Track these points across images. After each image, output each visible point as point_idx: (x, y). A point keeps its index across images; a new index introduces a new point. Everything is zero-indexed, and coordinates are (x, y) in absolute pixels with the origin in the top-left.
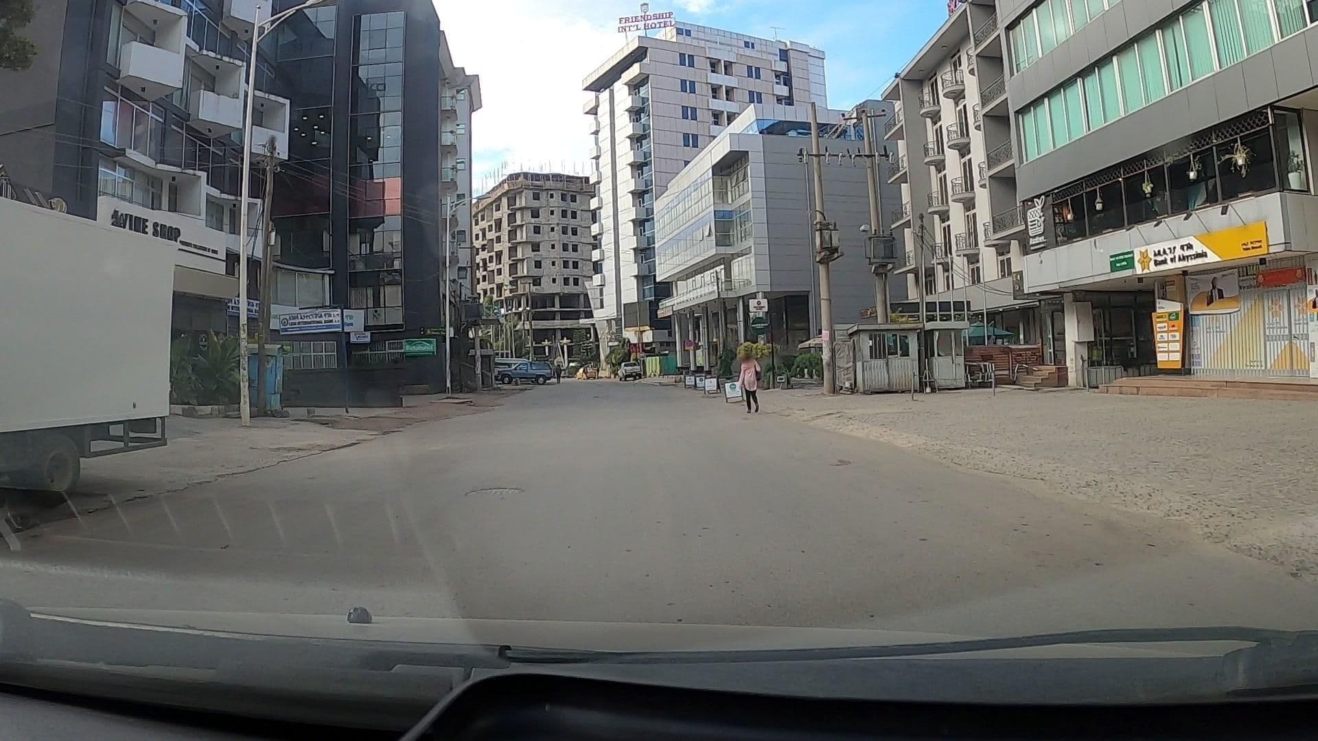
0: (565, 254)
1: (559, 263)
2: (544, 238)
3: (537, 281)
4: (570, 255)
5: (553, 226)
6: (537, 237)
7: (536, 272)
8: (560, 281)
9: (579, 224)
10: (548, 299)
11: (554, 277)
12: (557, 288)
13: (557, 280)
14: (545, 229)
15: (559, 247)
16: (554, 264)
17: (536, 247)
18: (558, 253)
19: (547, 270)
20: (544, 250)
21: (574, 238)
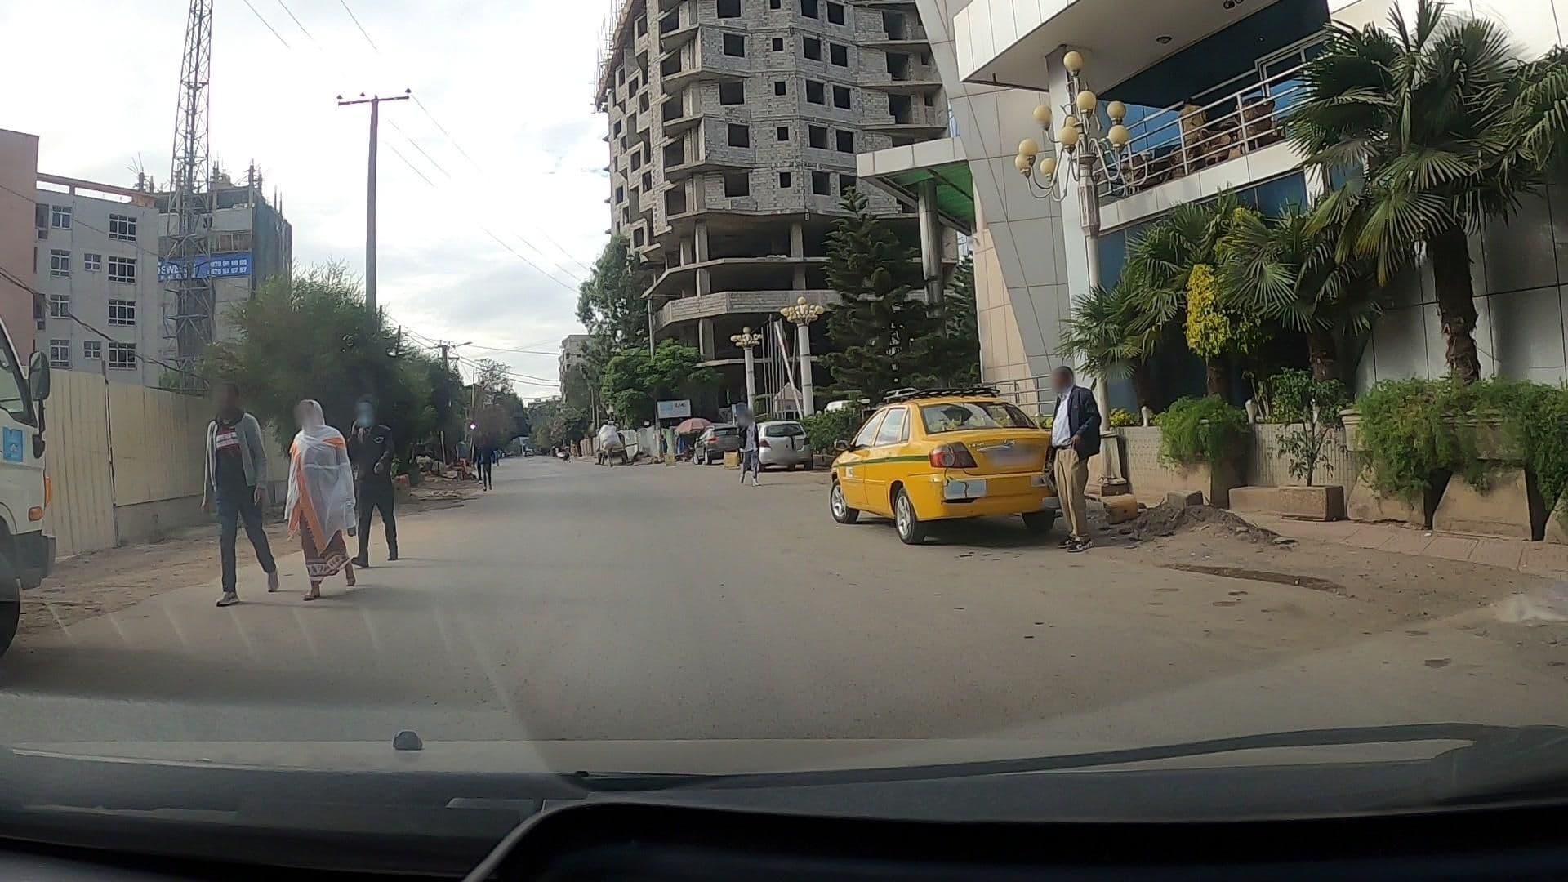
0: (816, 111)
1: (799, 133)
2: (757, 66)
3: (737, 184)
4: (829, 114)
5: (778, 35)
6: (734, 66)
7: (735, 157)
8: (801, 180)
9: (850, 38)
10: (773, 232)
11: (786, 170)
12: (795, 201)
13: (793, 179)
14: (757, 45)
15: (796, 91)
16: (783, 134)
17: (732, 92)
18: (793, 108)
19: (764, 151)
20: (757, 103)
21: (836, 71)
